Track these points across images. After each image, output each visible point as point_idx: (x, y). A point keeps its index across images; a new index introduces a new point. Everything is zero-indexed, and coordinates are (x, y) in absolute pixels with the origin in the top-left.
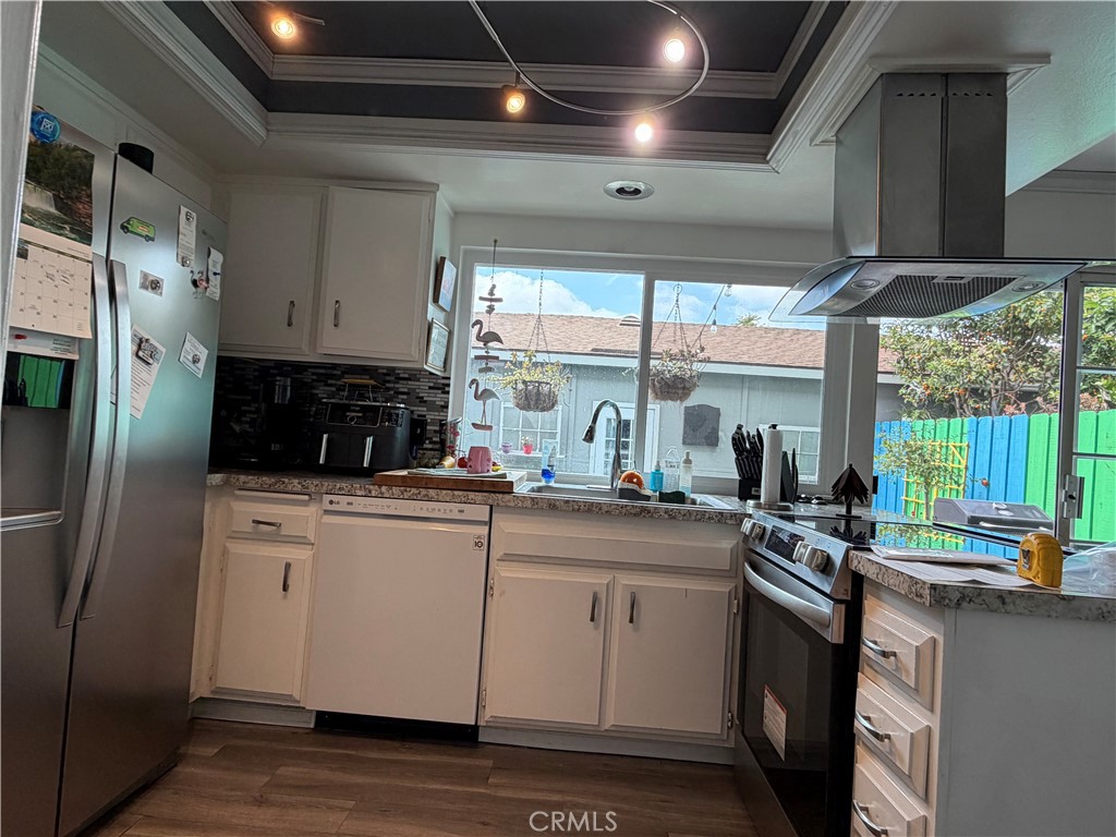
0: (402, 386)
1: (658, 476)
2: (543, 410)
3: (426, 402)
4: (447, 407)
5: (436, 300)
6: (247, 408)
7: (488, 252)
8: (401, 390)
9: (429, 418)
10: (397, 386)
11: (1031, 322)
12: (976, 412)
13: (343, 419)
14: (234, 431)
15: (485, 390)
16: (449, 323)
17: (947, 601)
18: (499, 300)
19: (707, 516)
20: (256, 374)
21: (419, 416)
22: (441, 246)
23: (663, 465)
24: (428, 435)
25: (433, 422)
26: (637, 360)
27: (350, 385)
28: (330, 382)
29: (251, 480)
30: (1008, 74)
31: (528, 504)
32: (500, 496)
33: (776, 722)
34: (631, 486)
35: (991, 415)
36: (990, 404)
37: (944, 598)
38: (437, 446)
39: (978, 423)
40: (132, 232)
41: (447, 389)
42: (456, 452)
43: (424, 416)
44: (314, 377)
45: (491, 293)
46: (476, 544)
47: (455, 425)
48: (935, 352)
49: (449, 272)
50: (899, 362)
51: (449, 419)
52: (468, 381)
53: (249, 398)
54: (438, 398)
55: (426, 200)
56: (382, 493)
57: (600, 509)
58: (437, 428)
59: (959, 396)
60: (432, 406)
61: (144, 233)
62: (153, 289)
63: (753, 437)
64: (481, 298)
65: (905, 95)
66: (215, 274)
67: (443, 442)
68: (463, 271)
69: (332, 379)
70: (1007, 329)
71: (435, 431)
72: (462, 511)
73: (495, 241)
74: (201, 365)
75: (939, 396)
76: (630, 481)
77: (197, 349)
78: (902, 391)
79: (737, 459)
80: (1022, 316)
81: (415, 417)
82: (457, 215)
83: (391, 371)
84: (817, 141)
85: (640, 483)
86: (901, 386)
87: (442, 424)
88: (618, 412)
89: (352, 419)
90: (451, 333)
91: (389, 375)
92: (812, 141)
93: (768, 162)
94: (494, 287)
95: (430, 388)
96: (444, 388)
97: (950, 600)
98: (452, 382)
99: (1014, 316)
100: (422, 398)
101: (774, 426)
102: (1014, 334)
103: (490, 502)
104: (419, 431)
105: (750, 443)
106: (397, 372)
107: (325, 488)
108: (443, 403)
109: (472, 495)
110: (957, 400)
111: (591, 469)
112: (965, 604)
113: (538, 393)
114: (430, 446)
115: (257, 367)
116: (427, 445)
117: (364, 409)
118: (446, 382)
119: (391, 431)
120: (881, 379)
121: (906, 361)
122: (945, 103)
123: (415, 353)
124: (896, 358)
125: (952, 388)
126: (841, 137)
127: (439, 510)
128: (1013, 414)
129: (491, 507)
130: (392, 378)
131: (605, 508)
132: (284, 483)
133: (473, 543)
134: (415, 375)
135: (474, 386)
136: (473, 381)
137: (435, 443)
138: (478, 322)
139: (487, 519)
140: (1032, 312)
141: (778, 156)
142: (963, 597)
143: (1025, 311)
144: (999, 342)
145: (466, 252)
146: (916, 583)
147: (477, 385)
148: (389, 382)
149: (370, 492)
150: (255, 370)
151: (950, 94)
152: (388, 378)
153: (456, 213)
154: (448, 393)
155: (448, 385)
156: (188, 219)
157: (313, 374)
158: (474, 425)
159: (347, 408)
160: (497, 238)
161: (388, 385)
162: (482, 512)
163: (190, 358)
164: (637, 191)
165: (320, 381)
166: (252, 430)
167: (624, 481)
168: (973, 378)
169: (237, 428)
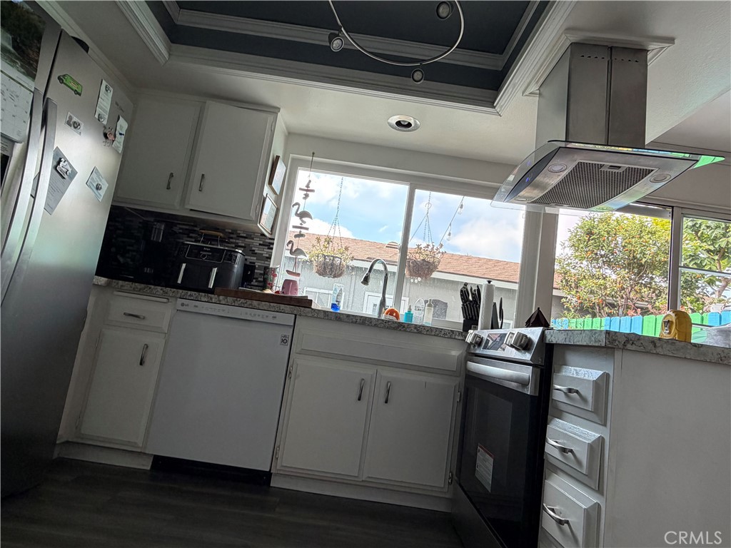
0: (240, 242)
1: (409, 315)
2: (335, 277)
3: (256, 253)
4: (270, 258)
5: (270, 183)
6: (131, 248)
7: (308, 161)
8: (239, 244)
9: (257, 264)
10: (237, 241)
11: (644, 260)
12: (609, 315)
13: (197, 255)
14: (119, 261)
15: (297, 249)
16: (278, 201)
17: (617, 342)
18: (312, 191)
19: (443, 333)
20: (141, 225)
21: (250, 263)
22: (278, 148)
23: (413, 308)
24: (255, 276)
25: (260, 267)
26: (397, 267)
27: (205, 235)
28: (191, 235)
29: (127, 285)
30: (648, 51)
31: (322, 315)
32: (302, 309)
33: (485, 466)
34: (391, 317)
35: (618, 315)
36: (618, 310)
37: (615, 340)
38: (261, 284)
39: (611, 321)
40: (65, 84)
41: (271, 246)
42: (274, 288)
43: (254, 263)
44: (181, 231)
45: (308, 186)
46: (283, 341)
47: (274, 270)
48: (584, 276)
49: (281, 169)
50: (562, 282)
51: (271, 266)
52: (287, 242)
53: (133, 241)
54: (265, 252)
55: (271, 118)
56: (220, 301)
57: (371, 322)
58: (262, 272)
59: (598, 305)
60: (260, 257)
61: (75, 88)
62: (75, 128)
63: (475, 291)
64: (301, 189)
65: (586, 57)
66: (121, 134)
67: (265, 281)
68: (290, 169)
69: (192, 233)
70: (629, 264)
71: (261, 274)
72: (275, 317)
73: (313, 154)
74: (102, 192)
75: (587, 304)
76: (391, 314)
77: (101, 180)
78: (564, 300)
79: (463, 305)
80: (638, 256)
81: (248, 263)
82: (291, 135)
83: (234, 231)
84: (527, 93)
85: (397, 317)
86: (562, 297)
87: (266, 268)
88: (386, 268)
89: (204, 256)
90: (278, 210)
91: (233, 234)
92: (523, 93)
93: (494, 107)
94: (310, 181)
95: (260, 244)
96: (269, 246)
97: (619, 342)
98: (275, 242)
99: (634, 256)
100: (254, 251)
101: (489, 282)
102: (634, 268)
103: (295, 312)
104: (249, 273)
105: (473, 297)
106: (239, 232)
107: (179, 295)
108: (267, 255)
109: (282, 306)
110: (597, 308)
111: (364, 309)
112: (629, 346)
113: (332, 265)
114: (256, 284)
115: (141, 221)
116: (254, 282)
117: (213, 250)
118: (271, 241)
119: (231, 268)
120: (555, 293)
121: (566, 281)
122: (610, 64)
123: (253, 215)
124: (560, 278)
125: (594, 299)
126: (542, 90)
127: (259, 315)
128: (633, 315)
129: (296, 315)
130: (234, 236)
131: (374, 323)
132: (150, 288)
133: (280, 340)
134: (250, 235)
135: (290, 245)
136: (290, 242)
137: (260, 282)
138: (297, 204)
139: (292, 324)
140: (644, 254)
141: (502, 103)
142: (628, 341)
143: (641, 253)
144: (623, 272)
145: (293, 160)
146: (595, 333)
147: (293, 244)
148: (232, 238)
149: (211, 299)
150: (140, 223)
151: (613, 58)
152: (231, 236)
153: (289, 133)
154: (272, 249)
155: (273, 244)
156: (107, 91)
157: (180, 229)
158: (287, 271)
159: (201, 248)
160: (315, 152)
161: (231, 240)
162: (289, 319)
163: (95, 186)
164: (409, 125)
165: (185, 234)
166: (131, 263)
167: (387, 314)
168: (609, 292)
169: (122, 260)
